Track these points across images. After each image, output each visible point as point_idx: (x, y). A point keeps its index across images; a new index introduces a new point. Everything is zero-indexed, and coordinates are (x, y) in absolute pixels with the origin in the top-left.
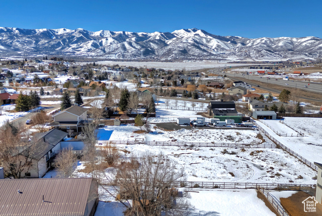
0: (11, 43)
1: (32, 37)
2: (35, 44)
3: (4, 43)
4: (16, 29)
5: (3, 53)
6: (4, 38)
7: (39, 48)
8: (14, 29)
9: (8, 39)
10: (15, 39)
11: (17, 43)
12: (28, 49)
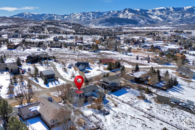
0: (167, 17)
1: (180, 12)
2: (182, 17)
3: (163, 17)
4: (172, 8)
5: (161, 23)
6: (164, 14)
7: (183, 19)
8: (171, 8)
9: (166, 14)
10: (170, 14)
11: (170, 17)
12: (176, 21)
